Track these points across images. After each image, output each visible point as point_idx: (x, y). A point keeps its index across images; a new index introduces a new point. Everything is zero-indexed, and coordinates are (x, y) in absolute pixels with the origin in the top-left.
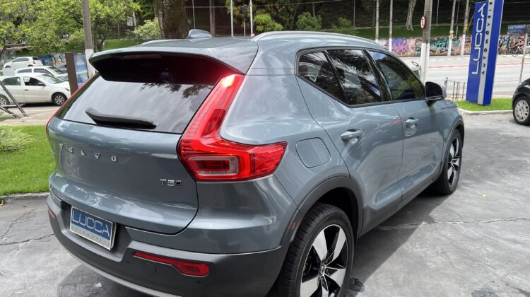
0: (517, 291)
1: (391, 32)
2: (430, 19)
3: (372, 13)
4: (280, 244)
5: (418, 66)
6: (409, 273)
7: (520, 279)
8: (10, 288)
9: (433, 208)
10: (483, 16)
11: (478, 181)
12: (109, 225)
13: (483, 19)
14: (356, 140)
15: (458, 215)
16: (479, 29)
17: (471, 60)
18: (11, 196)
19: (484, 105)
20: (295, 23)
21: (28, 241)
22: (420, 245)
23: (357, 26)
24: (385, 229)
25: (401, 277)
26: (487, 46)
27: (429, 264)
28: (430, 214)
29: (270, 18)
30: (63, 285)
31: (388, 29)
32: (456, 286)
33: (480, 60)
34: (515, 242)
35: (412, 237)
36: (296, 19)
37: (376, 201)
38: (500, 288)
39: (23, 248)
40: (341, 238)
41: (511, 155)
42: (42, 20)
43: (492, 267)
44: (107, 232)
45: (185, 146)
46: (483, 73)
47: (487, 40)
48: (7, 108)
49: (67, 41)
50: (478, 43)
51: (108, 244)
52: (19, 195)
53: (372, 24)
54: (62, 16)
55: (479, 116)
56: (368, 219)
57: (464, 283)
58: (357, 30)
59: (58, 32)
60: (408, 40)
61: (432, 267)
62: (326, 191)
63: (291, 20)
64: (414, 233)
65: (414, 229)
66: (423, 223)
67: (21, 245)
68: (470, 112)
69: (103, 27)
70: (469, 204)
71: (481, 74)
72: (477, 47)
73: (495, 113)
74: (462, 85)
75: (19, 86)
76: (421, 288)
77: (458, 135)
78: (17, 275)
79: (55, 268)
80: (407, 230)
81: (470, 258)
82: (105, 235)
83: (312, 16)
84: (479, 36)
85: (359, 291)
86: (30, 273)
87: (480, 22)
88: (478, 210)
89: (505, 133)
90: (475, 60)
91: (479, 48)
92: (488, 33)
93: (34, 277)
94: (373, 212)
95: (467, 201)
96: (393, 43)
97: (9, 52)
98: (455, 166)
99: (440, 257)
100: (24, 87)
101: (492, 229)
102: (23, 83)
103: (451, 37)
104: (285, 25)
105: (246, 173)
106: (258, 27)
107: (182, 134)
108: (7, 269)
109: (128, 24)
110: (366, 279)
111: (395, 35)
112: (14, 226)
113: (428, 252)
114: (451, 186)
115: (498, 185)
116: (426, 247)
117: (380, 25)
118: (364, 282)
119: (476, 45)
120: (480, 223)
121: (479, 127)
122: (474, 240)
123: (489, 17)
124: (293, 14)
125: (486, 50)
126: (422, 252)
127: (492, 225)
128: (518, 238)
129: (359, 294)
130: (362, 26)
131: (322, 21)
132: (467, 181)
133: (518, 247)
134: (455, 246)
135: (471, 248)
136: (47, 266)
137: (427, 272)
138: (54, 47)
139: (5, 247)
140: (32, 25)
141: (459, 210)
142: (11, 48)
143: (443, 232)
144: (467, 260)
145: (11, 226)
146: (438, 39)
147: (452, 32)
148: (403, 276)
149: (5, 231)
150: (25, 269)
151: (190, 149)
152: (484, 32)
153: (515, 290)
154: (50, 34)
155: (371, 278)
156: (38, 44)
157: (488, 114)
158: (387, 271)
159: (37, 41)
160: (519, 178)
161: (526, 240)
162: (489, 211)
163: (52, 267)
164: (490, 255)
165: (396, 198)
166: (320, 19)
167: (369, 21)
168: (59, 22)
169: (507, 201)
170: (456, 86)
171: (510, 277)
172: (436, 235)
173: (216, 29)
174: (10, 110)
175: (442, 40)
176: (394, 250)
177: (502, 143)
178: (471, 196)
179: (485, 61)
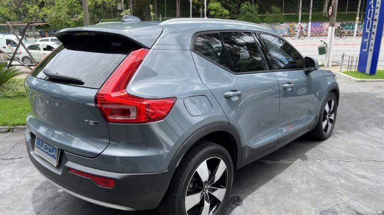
0: (355, 213)
1: (310, 18)
2: (336, 9)
3: (297, 3)
4: (168, 169)
5: (325, 43)
6: (278, 195)
7: (359, 204)
8: (3, 189)
9: (309, 149)
10: (372, 7)
11: (349, 131)
12: (56, 149)
13: (372, 10)
14: (237, 98)
15: (327, 155)
16: (370, 17)
17: (363, 40)
18: (17, 127)
19: (370, 74)
20: (238, 10)
21: (22, 158)
22: (292, 175)
23: (284, 13)
24: (268, 163)
25: (271, 198)
26: (375, 30)
27: (294, 189)
28: (306, 154)
29: (220, 5)
30: (37, 189)
31: (309, 15)
32: (310, 206)
33: (369, 41)
34: (363, 177)
35: (287, 170)
36: (239, 7)
37: (254, 142)
38: (342, 210)
39: (18, 162)
40: (222, 167)
41: (381, 113)
42: (58, 4)
43: (340, 194)
44: (55, 154)
45: (100, 98)
46: (371, 50)
47: (375, 26)
48: (29, 66)
49: (76, 20)
50: (368, 28)
51: (55, 162)
52: (22, 127)
53: (297, 11)
54: (72, 2)
55: (365, 83)
56: (247, 155)
57: (316, 204)
58: (285, 16)
59: (69, 13)
60: (323, 24)
61: (295, 192)
62: (208, 133)
63: (235, 7)
64: (290, 167)
65: (290, 164)
66: (299, 160)
67: (16, 160)
68: (359, 80)
69: (100, 10)
70: (337, 148)
71: (370, 52)
72: (368, 31)
73: (378, 81)
74: (355, 59)
75: (39, 51)
76: (284, 206)
77: (334, 96)
78: (9, 181)
79: (35, 177)
80: (286, 164)
81: (325, 187)
82: (53, 156)
83: (252, 4)
84: (369, 22)
85: (238, 205)
86: (18, 179)
87: (371, 11)
88: (342, 152)
89: (381, 96)
90: (365, 40)
91: (369, 32)
92: (376, 20)
93: (20, 182)
94: (251, 149)
95: (336, 145)
96: (312, 26)
97: (31, 27)
98: (331, 120)
99: (304, 185)
100: (42, 51)
101: (349, 166)
102: (42, 49)
103: (357, 22)
104: (231, 11)
105: (143, 118)
106: (211, 12)
107: (100, 89)
108: (4, 176)
109: (118, 8)
110: (246, 197)
111: (314, 20)
112: (15, 147)
113: (296, 181)
114: (325, 134)
115: (363, 135)
116: (296, 177)
117: (302, 12)
118: (244, 199)
119: (367, 29)
120: (341, 162)
121: (362, 91)
122: (333, 174)
123: (377, 8)
124: (237, 3)
125: (373, 33)
126: (292, 181)
127: (350, 164)
128: (367, 174)
129: (238, 208)
130: (289, 12)
131: (258, 9)
132: (340, 131)
133: (365, 181)
134: (317, 178)
135: (329, 180)
136: (30, 176)
137: (291, 195)
138: (66, 24)
139: (6, 162)
140: (50, 8)
141: (328, 152)
142: (33, 24)
143: (311, 167)
144: (323, 188)
145: (13, 147)
146: (347, 24)
147: (358, 18)
148: (273, 197)
149: (9, 150)
150: (15, 177)
151: (103, 99)
152: (373, 20)
153: (353, 212)
154: (63, 15)
155: (250, 196)
156: (55, 21)
157: (373, 81)
158: (263, 193)
159: (54, 19)
160: (381, 130)
161: (372, 177)
162: (350, 154)
163: (33, 177)
164: (341, 186)
165: (273, 141)
166: (257, 6)
167: (295, 9)
168: (70, 6)
169: (366, 147)
170: (351, 59)
171: (352, 202)
172: (306, 169)
173: (181, 13)
174: (31, 67)
175: (350, 24)
176: (271, 178)
177: (377, 104)
178: (340, 142)
179: (373, 42)
